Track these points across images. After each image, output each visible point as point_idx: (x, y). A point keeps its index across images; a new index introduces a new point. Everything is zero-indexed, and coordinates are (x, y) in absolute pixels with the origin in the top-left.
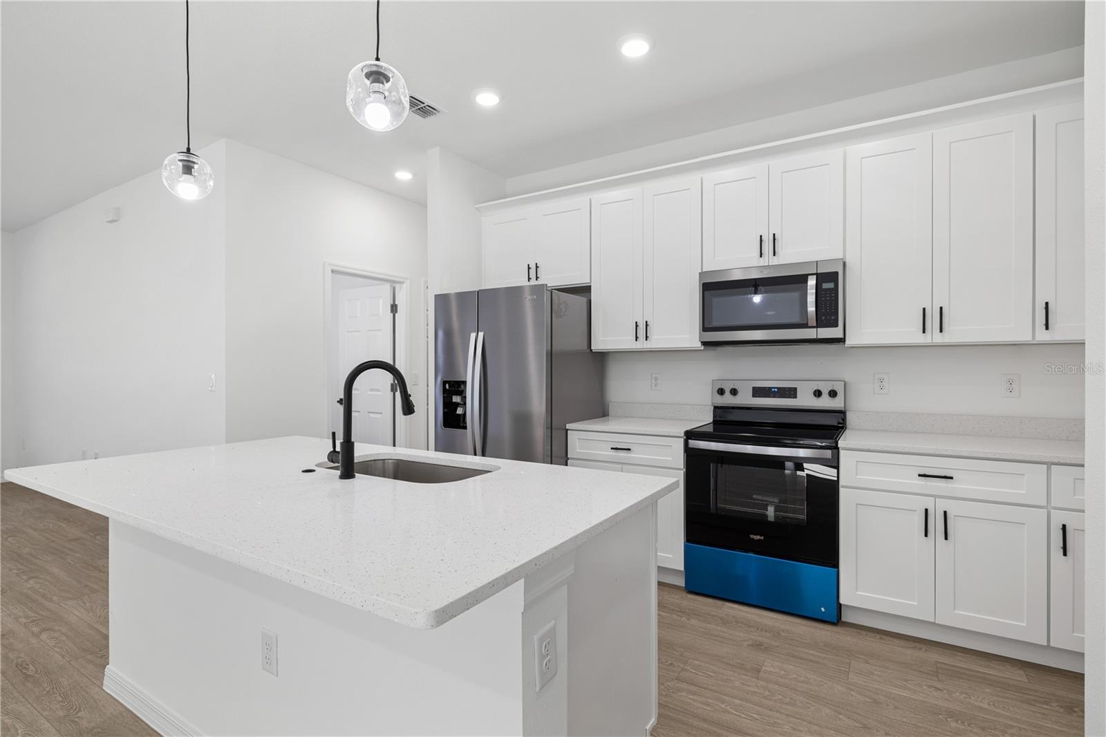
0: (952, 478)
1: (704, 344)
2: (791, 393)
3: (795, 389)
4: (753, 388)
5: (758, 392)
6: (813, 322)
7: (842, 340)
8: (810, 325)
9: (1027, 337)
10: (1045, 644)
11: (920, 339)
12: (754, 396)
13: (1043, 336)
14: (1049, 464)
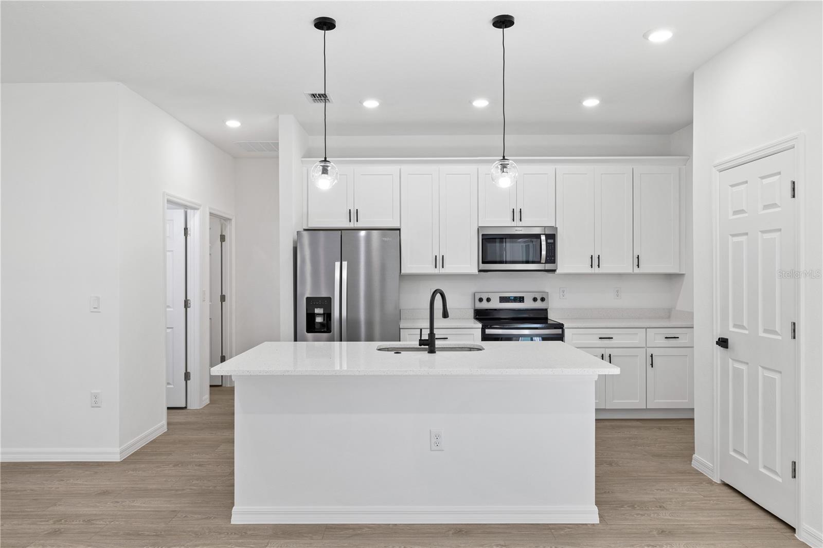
0: (612, 338)
1: (480, 271)
2: (521, 299)
3: (523, 297)
4: (500, 297)
5: (503, 300)
6: (543, 260)
7: (554, 271)
8: (542, 262)
9: (630, 271)
10: (645, 408)
11: (590, 270)
12: (500, 302)
13: (637, 270)
14: (646, 328)
